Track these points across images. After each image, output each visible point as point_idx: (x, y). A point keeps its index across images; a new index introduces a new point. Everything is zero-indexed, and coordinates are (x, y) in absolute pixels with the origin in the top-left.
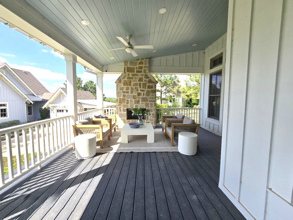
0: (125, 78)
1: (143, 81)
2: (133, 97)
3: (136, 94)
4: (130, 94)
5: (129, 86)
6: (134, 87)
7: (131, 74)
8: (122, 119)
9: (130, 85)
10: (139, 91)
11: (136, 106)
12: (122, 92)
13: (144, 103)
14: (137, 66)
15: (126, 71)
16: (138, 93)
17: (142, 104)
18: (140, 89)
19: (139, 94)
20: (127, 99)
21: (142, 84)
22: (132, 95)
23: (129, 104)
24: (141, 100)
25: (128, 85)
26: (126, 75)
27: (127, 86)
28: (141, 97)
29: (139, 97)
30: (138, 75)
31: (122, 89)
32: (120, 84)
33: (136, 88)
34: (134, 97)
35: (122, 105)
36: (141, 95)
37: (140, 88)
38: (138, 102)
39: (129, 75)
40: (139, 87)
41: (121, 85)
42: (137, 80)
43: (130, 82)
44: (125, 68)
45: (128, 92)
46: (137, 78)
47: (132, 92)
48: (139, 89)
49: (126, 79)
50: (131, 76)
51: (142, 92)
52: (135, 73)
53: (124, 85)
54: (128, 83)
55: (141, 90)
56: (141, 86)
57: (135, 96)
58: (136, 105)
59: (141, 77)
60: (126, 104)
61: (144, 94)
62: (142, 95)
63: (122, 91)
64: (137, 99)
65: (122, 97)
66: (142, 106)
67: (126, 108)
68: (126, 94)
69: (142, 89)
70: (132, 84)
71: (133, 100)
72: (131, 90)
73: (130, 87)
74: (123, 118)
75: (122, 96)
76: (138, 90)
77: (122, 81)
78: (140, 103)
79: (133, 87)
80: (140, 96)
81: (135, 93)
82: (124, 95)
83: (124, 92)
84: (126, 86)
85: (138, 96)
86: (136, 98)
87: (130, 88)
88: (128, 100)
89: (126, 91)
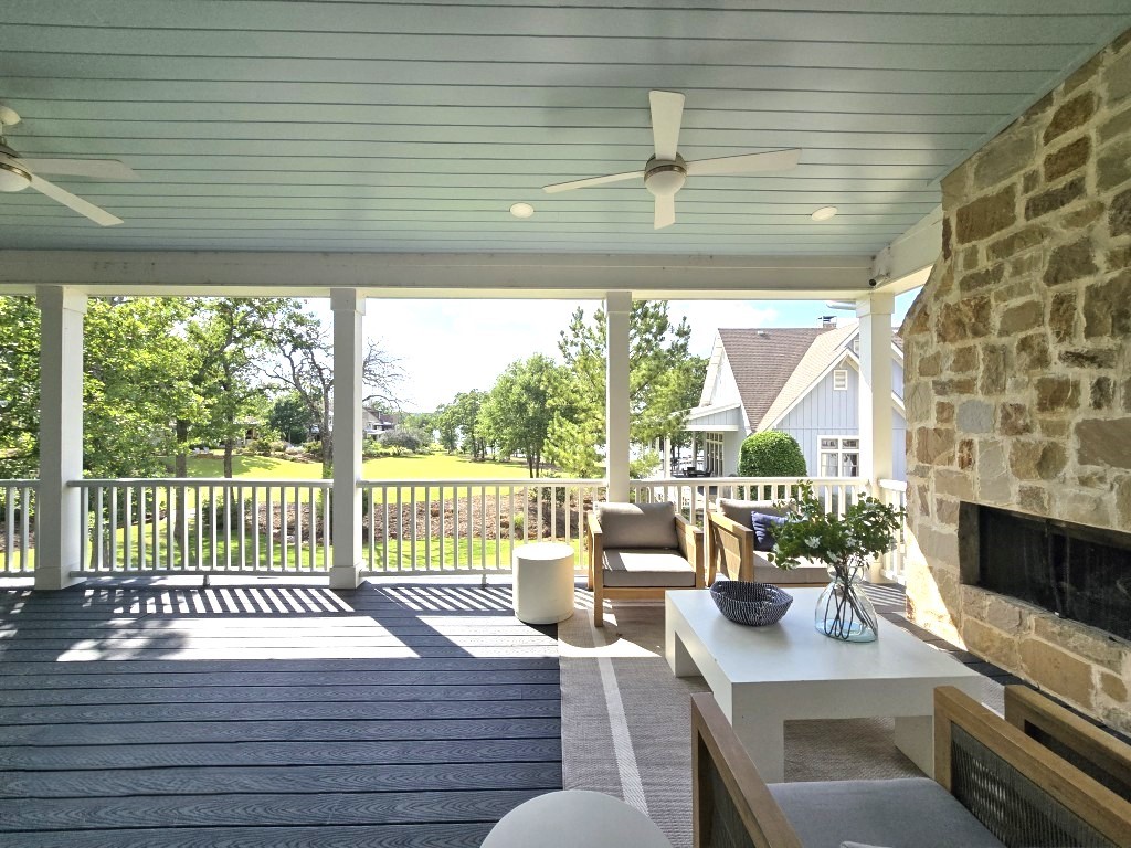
0: (948, 291)
1: (1092, 270)
2: (1007, 416)
3: (1028, 397)
4: (980, 397)
5: (971, 342)
6: (1013, 341)
7: (982, 245)
8: (931, 568)
9: (976, 333)
10: (1058, 370)
11: (1031, 495)
12: (931, 385)
13: (1114, 473)
14: (1038, 163)
15: (954, 238)
16: (1042, 385)
17: (1084, 482)
18: (1065, 347)
19: (1056, 395)
20: (960, 436)
21: (1080, 303)
22: (994, 401)
23: (973, 474)
24: (1071, 445)
25: (963, 336)
26: (951, 270)
27: (960, 344)
28: (1075, 418)
29: (1048, 417)
30: (1043, 233)
31: (930, 366)
32: (921, 338)
33: (1024, 344)
34: (1012, 422)
35: (931, 474)
36: (1073, 404)
37: (1064, 334)
38: (1047, 461)
39: (971, 260)
40: (1048, 329)
41: (926, 343)
42: (1036, 276)
43: (981, 308)
44: (946, 223)
45: (964, 387)
46: (1033, 263)
47: (994, 384)
48: (1055, 349)
49: (954, 296)
50: (984, 263)
51: (1086, 376)
52: (1021, 223)
53: (943, 337)
54: (968, 317)
55: (1077, 358)
56: (1069, 321)
57: (1019, 409)
58: (1027, 483)
59: (1069, 236)
60: (956, 467)
61: (1100, 386)
62: (1086, 397)
63: (934, 382)
64: (1037, 436)
65: (932, 423)
66: (1080, 499)
67: (956, 500)
68: (953, 398)
69: (1082, 344)
70: (996, 320)
71: (1007, 443)
72: (988, 369)
73: (978, 343)
74: (939, 564)
75: (934, 415)
76: (1042, 360)
77: (935, 310)
78: (1071, 468)
79: (1004, 340)
80: (1062, 409)
81: (1018, 386)
82: (942, 407)
83: (942, 388)
84: (951, 341)
85: (1042, 407)
86: (1027, 429)
87: (980, 354)
88: (969, 444)
89: (957, 377)
